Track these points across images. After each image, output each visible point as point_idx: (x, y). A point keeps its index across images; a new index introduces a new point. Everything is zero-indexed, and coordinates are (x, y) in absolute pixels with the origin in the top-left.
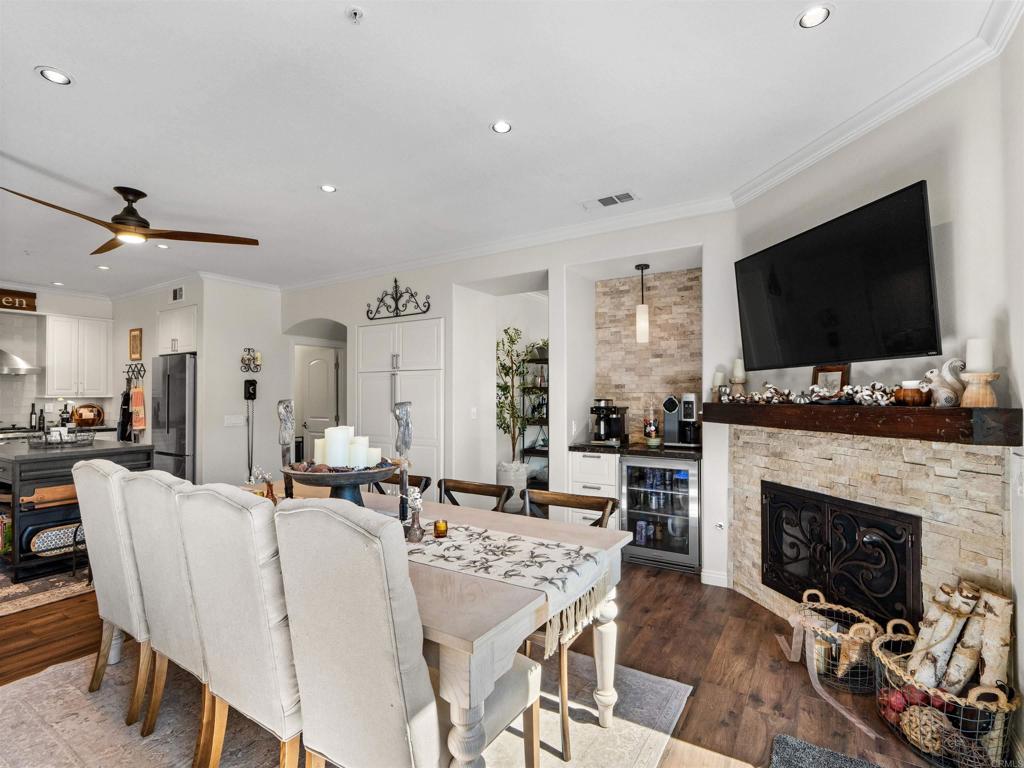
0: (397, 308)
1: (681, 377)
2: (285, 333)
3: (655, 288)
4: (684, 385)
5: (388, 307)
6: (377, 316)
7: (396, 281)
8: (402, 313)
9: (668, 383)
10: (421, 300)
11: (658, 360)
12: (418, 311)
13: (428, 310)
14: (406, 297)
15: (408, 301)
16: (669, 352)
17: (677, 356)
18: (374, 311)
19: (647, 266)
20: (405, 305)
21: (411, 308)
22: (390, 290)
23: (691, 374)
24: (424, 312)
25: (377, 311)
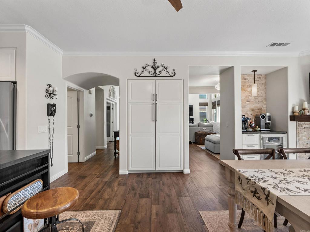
0: (155, 72)
1: (256, 108)
2: (65, 79)
3: (247, 79)
4: (256, 111)
5: (149, 72)
6: (142, 75)
7: (155, 60)
8: (158, 75)
9: (251, 110)
10: (170, 70)
11: (248, 103)
12: (168, 75)
13: (174, 75)
14: (161, 68)
15: (163, 70)
16: (251, 100)
17: (254, 102)
18: (140, 73)
19: (256, 71)
20: (160, 72)
21: (164, 73)
22: (151, 64)
23: (259, 107)
24: (172, 76)
25: (142, 73)
